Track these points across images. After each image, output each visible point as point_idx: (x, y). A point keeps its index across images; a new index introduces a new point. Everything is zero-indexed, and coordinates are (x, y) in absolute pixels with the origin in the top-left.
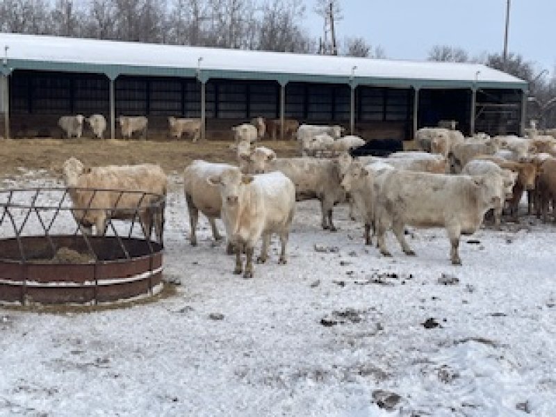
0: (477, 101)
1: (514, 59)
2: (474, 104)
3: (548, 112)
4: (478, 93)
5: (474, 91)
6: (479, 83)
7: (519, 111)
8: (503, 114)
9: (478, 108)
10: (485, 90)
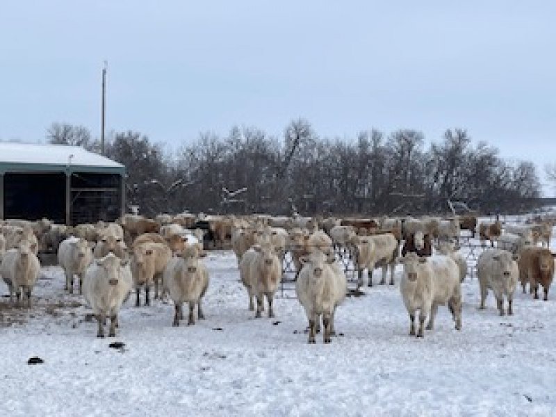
0: (72, 186)
1: (140, 139)
2: (69, 190)
3: (173, 194)
4: (72, 177)
5: (68, 175)
6: (72, 166)
7: (118, 196)
8: (104, 199)
9: (73, 194)
10: (80, 174)
